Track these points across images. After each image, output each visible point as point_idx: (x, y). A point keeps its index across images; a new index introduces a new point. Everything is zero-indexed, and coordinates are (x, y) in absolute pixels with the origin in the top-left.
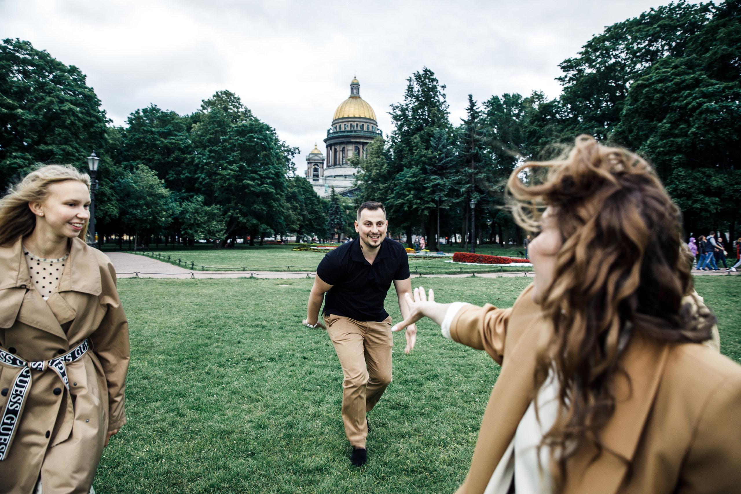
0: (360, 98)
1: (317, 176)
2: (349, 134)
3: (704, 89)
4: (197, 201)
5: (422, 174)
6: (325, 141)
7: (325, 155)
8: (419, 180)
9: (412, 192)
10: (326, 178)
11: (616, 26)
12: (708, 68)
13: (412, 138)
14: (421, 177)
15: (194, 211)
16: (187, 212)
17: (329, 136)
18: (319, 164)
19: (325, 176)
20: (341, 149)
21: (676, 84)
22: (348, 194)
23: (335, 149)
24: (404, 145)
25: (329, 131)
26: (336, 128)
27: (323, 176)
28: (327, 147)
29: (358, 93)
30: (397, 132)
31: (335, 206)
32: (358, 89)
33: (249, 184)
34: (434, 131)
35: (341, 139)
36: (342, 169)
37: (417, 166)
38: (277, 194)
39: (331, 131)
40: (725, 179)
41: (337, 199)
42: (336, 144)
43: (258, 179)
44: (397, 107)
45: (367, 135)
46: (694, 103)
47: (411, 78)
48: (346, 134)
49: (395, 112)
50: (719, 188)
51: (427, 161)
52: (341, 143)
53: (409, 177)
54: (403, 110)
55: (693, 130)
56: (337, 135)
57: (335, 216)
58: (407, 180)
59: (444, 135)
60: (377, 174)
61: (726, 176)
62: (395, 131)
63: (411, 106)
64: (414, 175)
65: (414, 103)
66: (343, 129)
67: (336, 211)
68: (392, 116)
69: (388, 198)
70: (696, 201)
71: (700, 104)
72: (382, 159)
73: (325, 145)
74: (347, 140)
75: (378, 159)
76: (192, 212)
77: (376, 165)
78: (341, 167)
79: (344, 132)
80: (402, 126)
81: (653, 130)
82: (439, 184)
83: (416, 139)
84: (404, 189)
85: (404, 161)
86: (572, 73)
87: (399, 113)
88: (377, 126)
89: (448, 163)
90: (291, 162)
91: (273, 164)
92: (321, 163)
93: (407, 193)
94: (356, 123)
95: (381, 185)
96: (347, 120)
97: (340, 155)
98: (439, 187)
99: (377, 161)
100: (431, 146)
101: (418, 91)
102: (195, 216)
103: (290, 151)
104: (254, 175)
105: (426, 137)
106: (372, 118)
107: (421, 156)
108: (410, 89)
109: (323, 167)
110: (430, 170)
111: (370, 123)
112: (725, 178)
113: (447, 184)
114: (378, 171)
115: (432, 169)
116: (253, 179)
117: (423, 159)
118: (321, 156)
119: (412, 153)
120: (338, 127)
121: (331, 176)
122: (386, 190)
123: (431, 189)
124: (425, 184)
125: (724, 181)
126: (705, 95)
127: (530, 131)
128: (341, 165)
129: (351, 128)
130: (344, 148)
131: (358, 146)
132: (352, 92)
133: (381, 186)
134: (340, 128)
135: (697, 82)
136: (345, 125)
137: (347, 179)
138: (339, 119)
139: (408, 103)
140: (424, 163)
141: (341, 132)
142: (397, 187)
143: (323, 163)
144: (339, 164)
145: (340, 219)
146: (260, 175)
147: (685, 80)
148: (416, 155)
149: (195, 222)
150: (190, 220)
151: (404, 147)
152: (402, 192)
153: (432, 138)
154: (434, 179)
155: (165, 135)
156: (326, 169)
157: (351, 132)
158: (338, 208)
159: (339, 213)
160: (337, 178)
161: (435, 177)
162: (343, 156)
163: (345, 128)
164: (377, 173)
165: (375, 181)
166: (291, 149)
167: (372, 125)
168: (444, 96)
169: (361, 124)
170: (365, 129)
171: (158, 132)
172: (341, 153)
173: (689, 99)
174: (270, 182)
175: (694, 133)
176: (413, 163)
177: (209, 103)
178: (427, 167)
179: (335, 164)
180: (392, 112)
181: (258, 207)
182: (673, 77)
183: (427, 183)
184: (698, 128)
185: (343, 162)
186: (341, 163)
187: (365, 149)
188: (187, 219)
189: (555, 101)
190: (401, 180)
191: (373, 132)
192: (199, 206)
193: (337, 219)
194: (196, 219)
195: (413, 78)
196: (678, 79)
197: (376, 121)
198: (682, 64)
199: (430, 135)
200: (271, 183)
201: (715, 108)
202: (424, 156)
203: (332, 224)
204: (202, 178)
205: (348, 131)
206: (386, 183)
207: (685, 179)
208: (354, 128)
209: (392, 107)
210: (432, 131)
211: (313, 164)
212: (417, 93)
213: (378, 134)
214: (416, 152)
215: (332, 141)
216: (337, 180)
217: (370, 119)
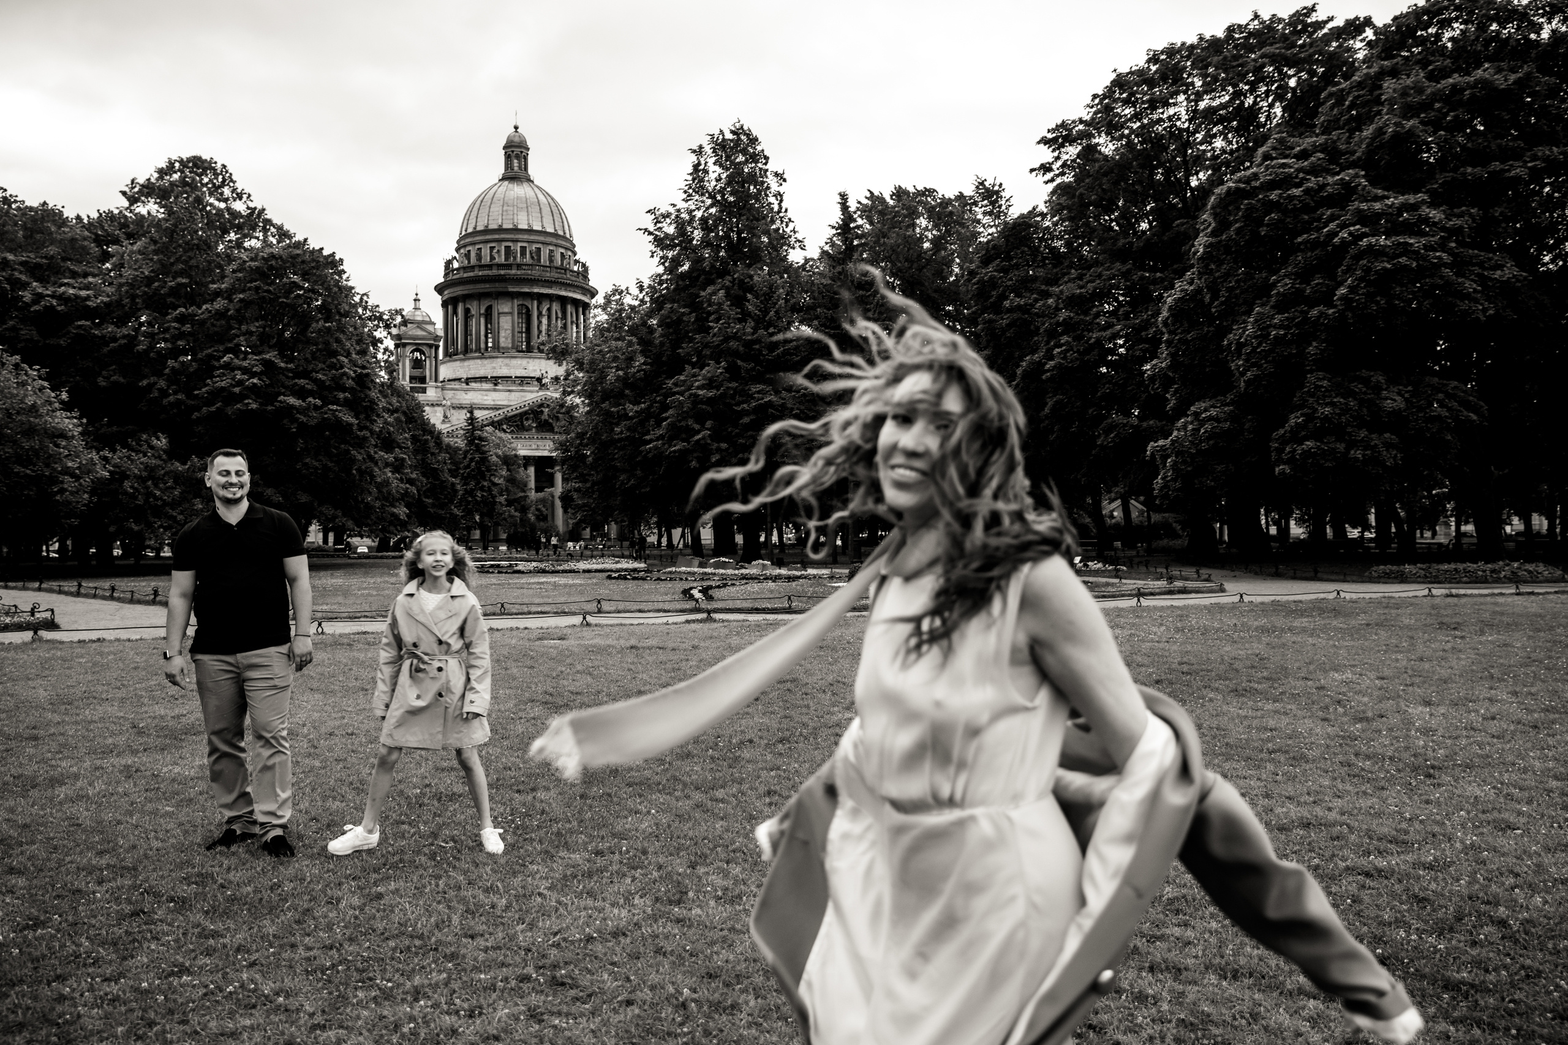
0: (529, 180)
1: (423, 380)
2: (502, 272)
3: (1364, 206)
4: (152, 447)
5: (730, 380)
6: (439, 289)
7: (440, 325)
8: (723, 396)
9: (709, 424)
10: (444, 385)
11: (1171, 51)
12: (1367, 163)
13: (703, 294)
14: (728, 388)
15: (144, 474)
16: (127, 477)
17: (450, 277)
18: (425, 349)
19: (441, 379)
20: (482, 311)
21: (1307, 191)
22: (505, 427)
23: (467, 311)
24: (682, 310)
25: (449, 263)
26: (468, 255)
27: (436, 381)
28: (445, 305)
29: (526, 169)
30: (665, 277)
31: (477, 456)
32: (526, 158)
33: (292, 407)
34: (756, 278)
35: (482, 286)
36: (486, 362)
37: (718, 363)
38: (361, 429)
39: (456, 265)
40: (1407, 395)
41: (481, 439)
42: (465, 298)
43: (311, 393)
44: (667, 216)
45: (549, 275)
46: (1344, 234)
47: (701, 147)
48: (494, 272)
49: (660, 229)
50: (1396, 413)
51: (741, 349)
52: (480, 296)
53: (698, 388)
54: (681, 225)
55: (1343, 291)
56: (471, 274)
57: (478, 483)
58: (696, 396)
59: (777, 288)
60: (618, 378)
61: (1410, 388)
62: (660, 275)
63: (699, 214)
64: (711, 384)
65: (707, 209)
66: (486, 259)
67: (479, 469)
68: (651, 238)
69: (648, 437)
70: (1352, 444)
71: (1357, 237)
72: (630, 344)
73: (438, 299)
74: (498, 287)
75: (620, 343)
76: (139, 478)
77: (615, 359)
78: (482, 357)
79: (489, 267)
80: (676, 262)
81: (1264, 291)
82: (770, 404)
83: (716, 294)
84: (684, 416)
85: (685, 349)
86: (1072, 151)
87: (671, 230)
88: (575, 254)
89: (792, 354)
90: (382, 347)
91: (348, 355)
92: (430, 346)
93: (697, 427)
94: (520, 244)
95: (630, 406)
96: (497, 236)
97: (478, 325)
98: (770, 410)
99: (617, 349)
100: (749, 314)
101: (718, 180)
102: (147, 488)
103: (380, 318)
104: (302, 382)
105: (736, 290)
106: (561, 233)
107: (727, 339)
108: (698, 172)
109: (436, 357)
110: (747, 371)
111: (557, 245)
112: (1407, 392)
113: (789, 406)
114: (621, 373)
115: (753, 369)
116: (301, 394)
117: (733, 344)
118: (430, 328)
119: (707, 330)
120: (473, 255)
121: (459, 379)
122: (645, 417)
123: (752, 417)
124: (738, 404)
125: (1406, 400)
126: (1363, 218)
127: (981, 282)
128: (483, 353)
129: (506, 259)
130: (489, 309)
131: (528, 303)
132: (508, 165)
133: (631, 409)
134: (479, 257)
135: (1348, 191)
136: (492, 248)
137: (499, 387)
138: (475, 233)
139: (693, 207)
140: (736, 354)
141: (482, 267)
142: (671, 412)
143: (437, 347)
144: (478, 350)
145: (490, 490)
146: (316, 381)
147: (1325, 185)
148: (714, 335)
149: (146, 501)
150: (136, 498)
151: (683, 314)
152: (683, 423)
153: (749, 296)
154: (758, 392)
155: (45, 272)
156: (443, 363)
157: (509, 266)
158: (484, 460)
159: (488, 474)
160: (473, 385)
161: (760, 387)
162: (486, 328)
163: (492, 258)
164: (619, 376)
165: (614, 395)
166: (382, 314)
167: (563, 251)
168: (779, 196)
169: (534, 247)
170: (544, 259)
171: (22, 264)
172: (482, 321)
173: (1332, 226)
174: (345, 398)
175: (1343, 298)
176: (707, 352)
177: (148, 190)
178: (739, 362)
179: (466, 350)
180: (651, 228)
181: (316, 464)
182: (1301, 175)
183: (743, 402)
184: (1352, 289)
185: (487, 343)
186: (483, 346)
187: (544, 312)
188: (126, 493)
189: (1033, 213)
190: (681, 394)
191: (566, 270)
192: (159, 462)
193: (482, 489)
194: (149, 494)
195: (708, 149)
196: (1312, 182)
197: (571, 242)
198: (1315, 148)
199: (745, 286)
200: (346, 403)
201: (1386, 246)
202: (735, 337)
203: (469, 503)
204: (160, 390)
205: (500, 266)
206: (639, 403)
207: (1330, 396)
208: (515, 258)
209: (653, 217)
210: (751, 277)
211: (409, 349)
212: (713, 183)
213: (578, 273)
214: (716, 327)
215: (459, 291)
216: (474, 390)
217: (555, 235)
